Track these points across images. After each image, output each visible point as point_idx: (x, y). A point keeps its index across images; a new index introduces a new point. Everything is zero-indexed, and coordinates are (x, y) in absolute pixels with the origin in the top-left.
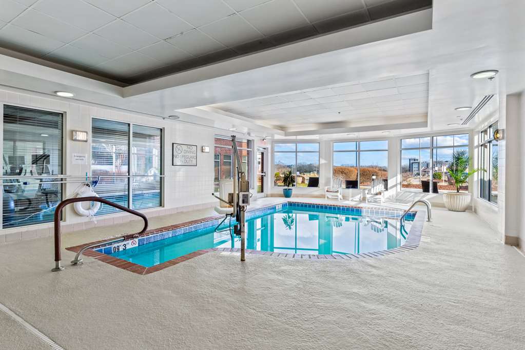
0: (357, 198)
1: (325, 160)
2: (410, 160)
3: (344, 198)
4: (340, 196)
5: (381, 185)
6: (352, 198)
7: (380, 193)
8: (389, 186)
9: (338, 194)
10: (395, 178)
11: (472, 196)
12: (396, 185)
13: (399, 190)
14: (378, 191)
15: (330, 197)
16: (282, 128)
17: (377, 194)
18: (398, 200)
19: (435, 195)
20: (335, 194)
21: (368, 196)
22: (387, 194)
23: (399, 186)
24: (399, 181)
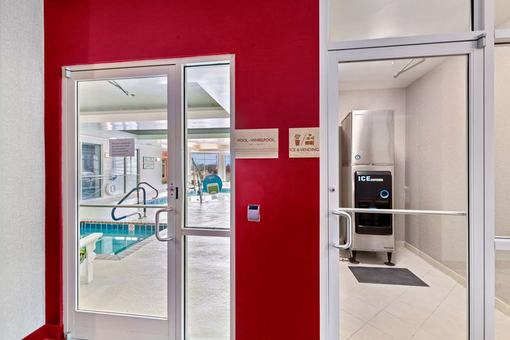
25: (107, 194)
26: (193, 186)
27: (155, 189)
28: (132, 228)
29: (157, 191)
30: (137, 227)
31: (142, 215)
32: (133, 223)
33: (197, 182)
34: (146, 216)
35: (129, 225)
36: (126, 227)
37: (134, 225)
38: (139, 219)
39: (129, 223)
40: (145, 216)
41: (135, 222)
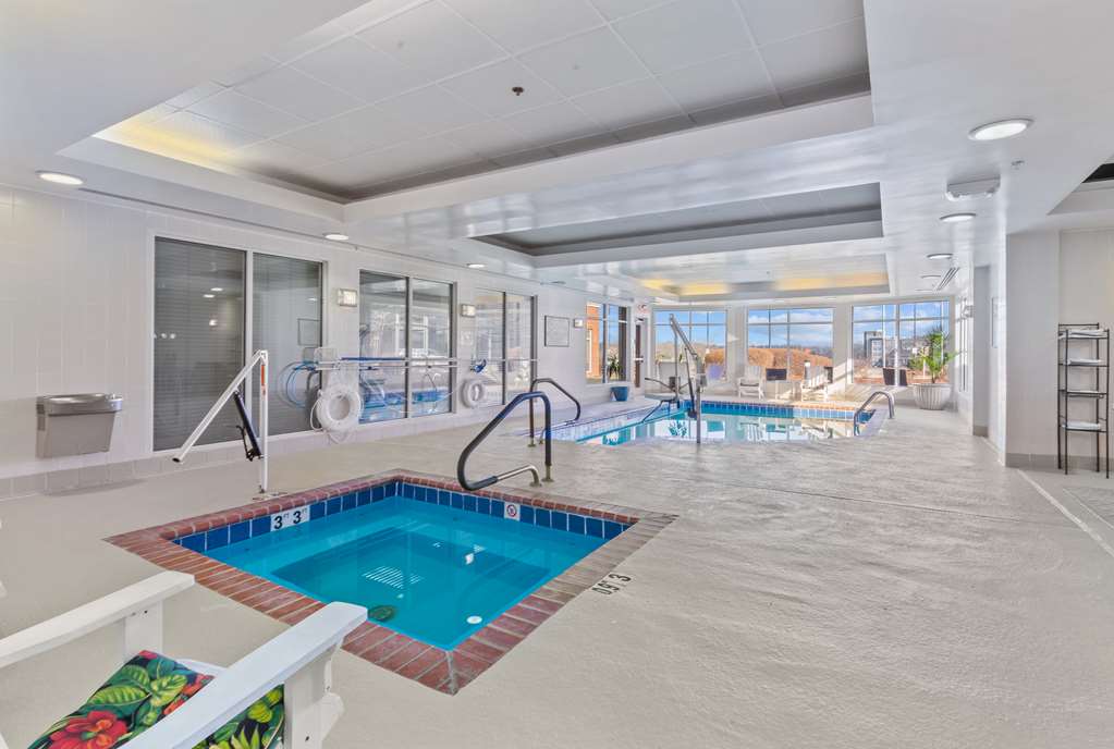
0: (786, 395)
1: (736, 336)
2: (865, 334)
3: (766, 394)
4: (761, 393)
5: (822, 376)
6: (781, 395)
7: (822, 387)
8: (835, 376)
9: (759, 389)
10: (844, 364)
11: (953, 389)
12: (845, 376)
13: (849, 382)
14: (818, 384)
15: (744, 393)
16: (673, 289)
17: (818, 388)
18: (848, 397)
19: (903, 388)
20: (755, 388)
21: (804, 391)
22: (832, 388)
23: (849, 377)
24: (849, 370)
25: (465, 404)
26: (673, 395)
27: (574, 400)
28: (513, 513)
29: (578, 404)
30: (526, 513)
31: (542, 475)
32: (516, 500)
33: (684, 382)
34: (552, 476)
35: (507, 504)
36: (498, 509)
37: (518, 506)
38: (532, 485)
39: (507, 498)
40: (548, 479)
41: (523, 496)
